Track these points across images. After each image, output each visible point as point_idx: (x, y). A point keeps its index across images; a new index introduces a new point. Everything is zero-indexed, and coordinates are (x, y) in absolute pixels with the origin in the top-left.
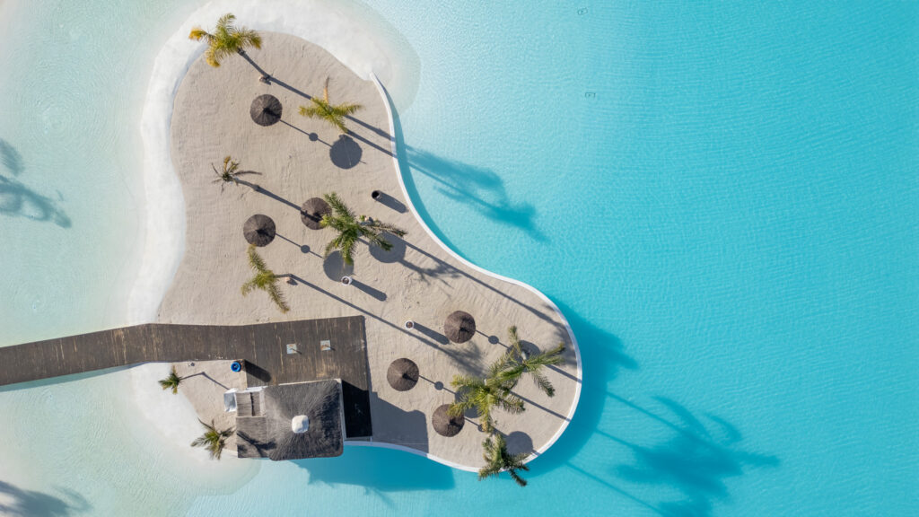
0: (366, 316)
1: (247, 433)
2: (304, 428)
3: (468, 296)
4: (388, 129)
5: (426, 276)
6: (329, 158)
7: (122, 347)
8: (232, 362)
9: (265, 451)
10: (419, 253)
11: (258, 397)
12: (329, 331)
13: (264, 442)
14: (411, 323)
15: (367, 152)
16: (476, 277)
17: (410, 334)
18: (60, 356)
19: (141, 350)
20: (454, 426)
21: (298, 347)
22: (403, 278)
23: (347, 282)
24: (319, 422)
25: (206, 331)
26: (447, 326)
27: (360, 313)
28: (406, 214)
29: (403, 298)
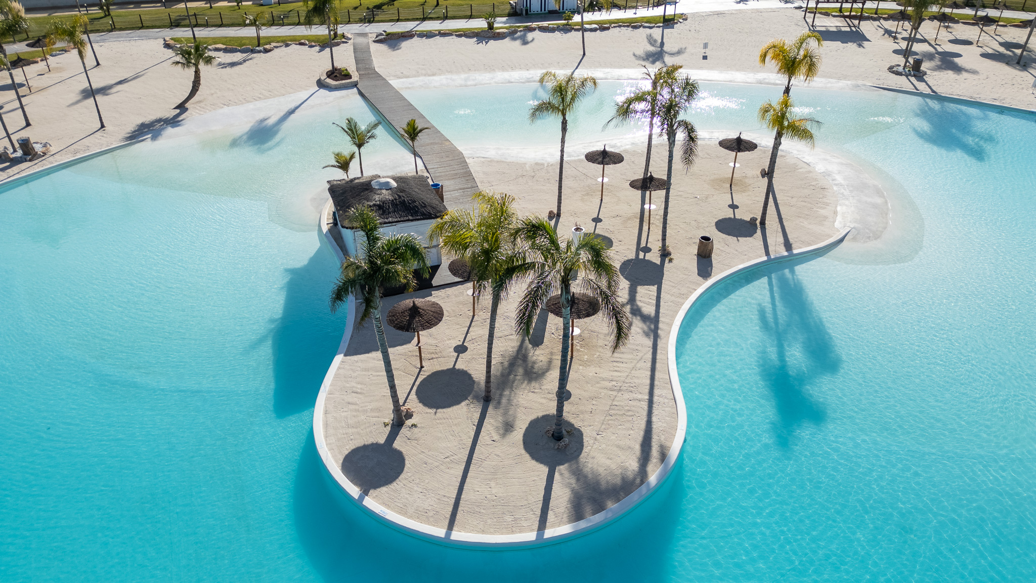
2: (378, 184)
4: (799, 245)
16: (658, 357)
24: (390, 198)
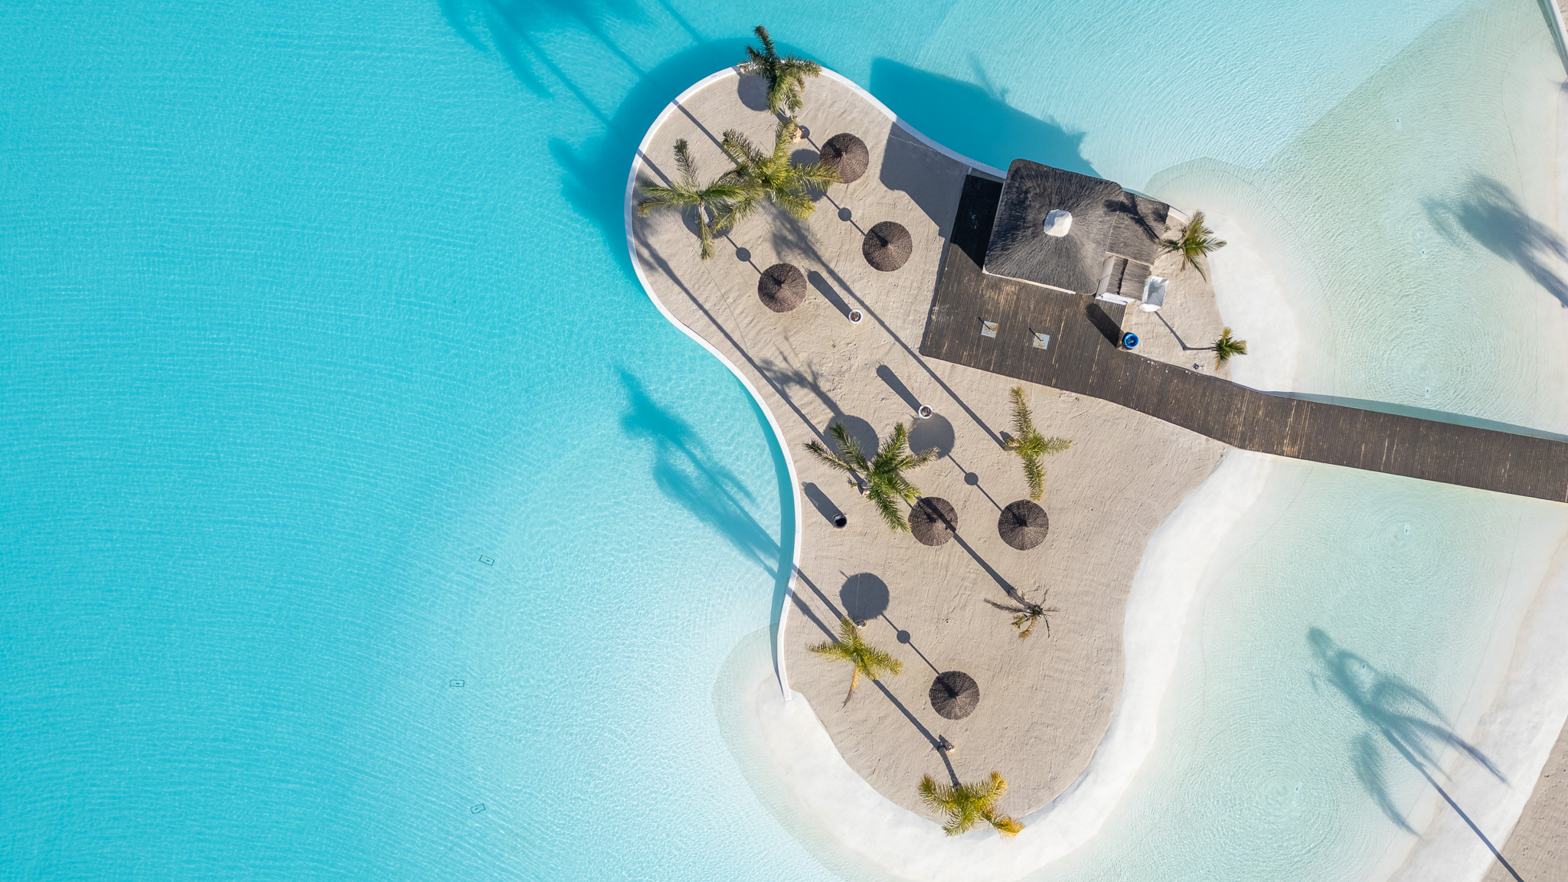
0: (917, 353)
1: (1144, 237)
2: (1055, 215)
3: (758, 333)
4: (791, 611)
5: (810, 379)
6: (891, 599)
7: (1293, 428)
8: (1135, 350)
9: (1126, 201)
10: (808, 417)
11: (1111, 284)
12: (977, 349)
13: (1121, 214)
14: (853, 319)
15: (833, 590)
17: (862, 303)
18: (1391, 444)
19: (1266, 415)
20: (839, 148)
21: (1031, 342)
22: (845, 390)
23: (925, 409)
24: (1030, 218)
25: (1160, 410)
26: (802, 296)
27: (924, 359)
28: (808, 481)
29: (852, 361)
